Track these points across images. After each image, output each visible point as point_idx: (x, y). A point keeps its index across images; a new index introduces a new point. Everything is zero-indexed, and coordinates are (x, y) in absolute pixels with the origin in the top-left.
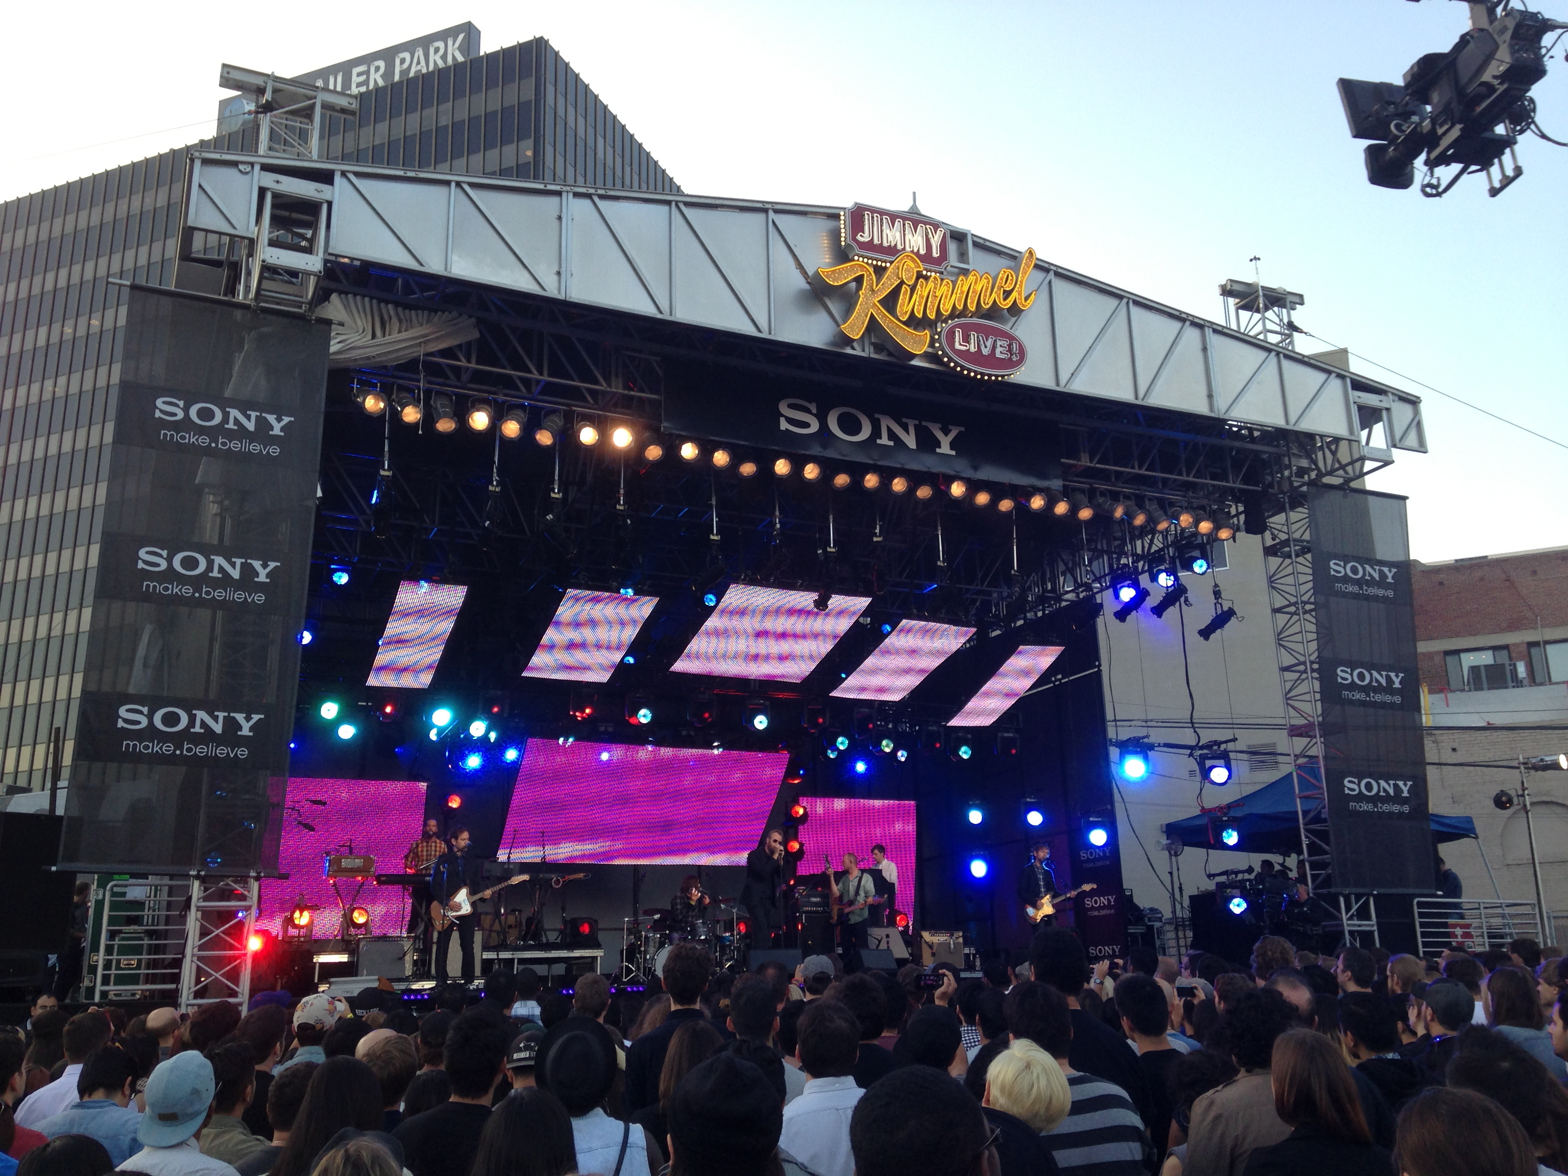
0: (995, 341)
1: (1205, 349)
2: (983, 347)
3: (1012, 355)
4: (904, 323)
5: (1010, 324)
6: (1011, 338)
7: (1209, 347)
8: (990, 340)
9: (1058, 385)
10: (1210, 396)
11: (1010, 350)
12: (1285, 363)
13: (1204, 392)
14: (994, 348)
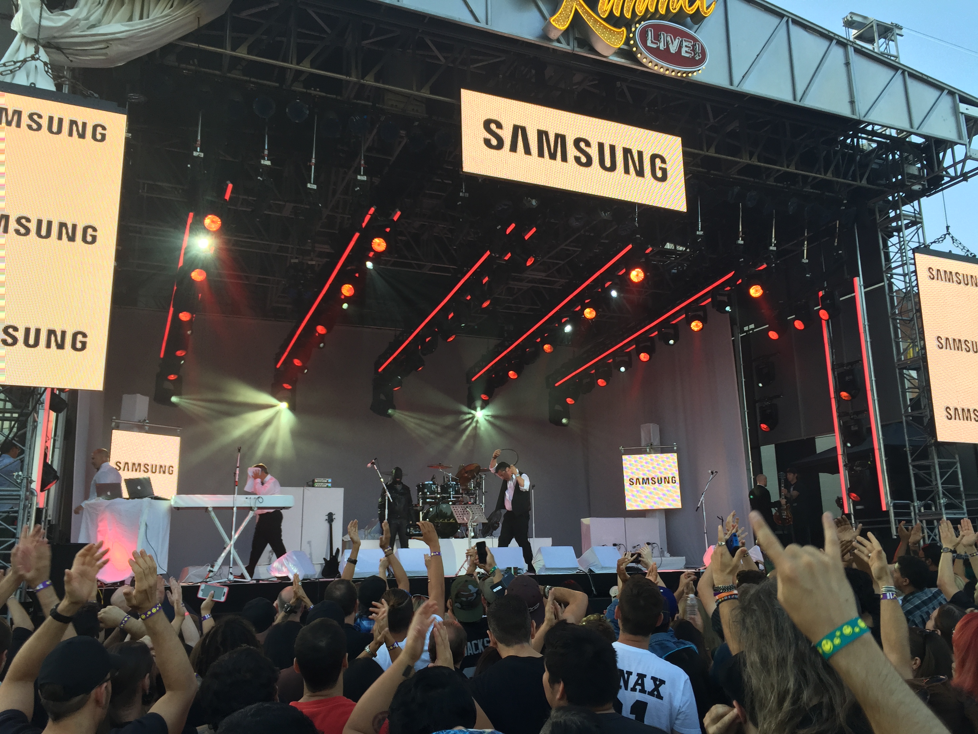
0: (682, 41)
1: (847, 64)
2: (670, 46)
3: (695, 54)
4: (604, 20)
5: (695, 29)
6: (695, 40)
7: (851, 61)
8: (677, 40)
9: (731, 84)
10: (852, 102)
11: (694, 50)
12: (909, 81)
13: (846, 98)
14: (680, 47)
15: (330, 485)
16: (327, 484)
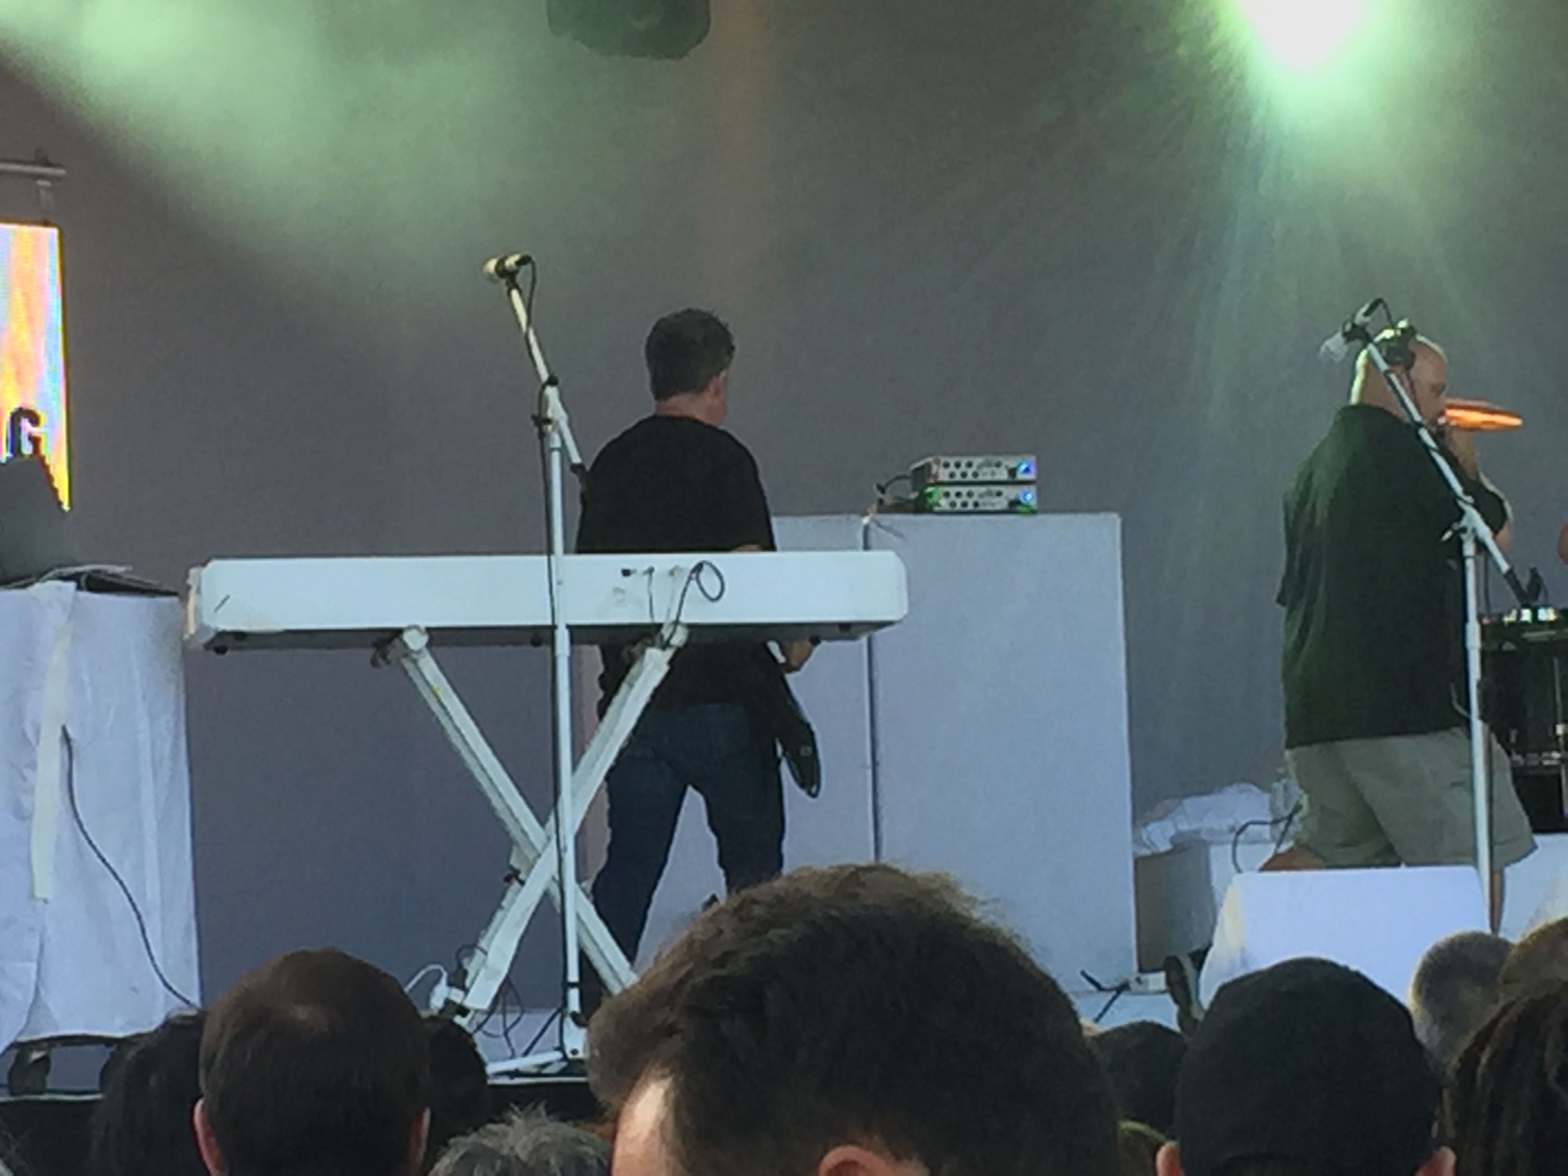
15: (1030, 497)
16: (1010, 492)
